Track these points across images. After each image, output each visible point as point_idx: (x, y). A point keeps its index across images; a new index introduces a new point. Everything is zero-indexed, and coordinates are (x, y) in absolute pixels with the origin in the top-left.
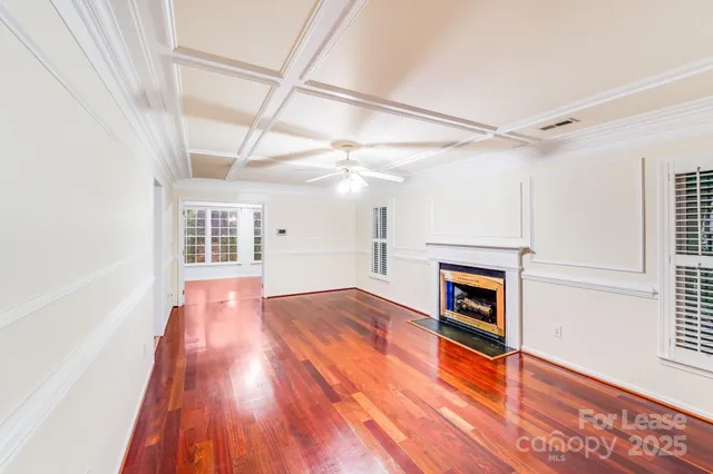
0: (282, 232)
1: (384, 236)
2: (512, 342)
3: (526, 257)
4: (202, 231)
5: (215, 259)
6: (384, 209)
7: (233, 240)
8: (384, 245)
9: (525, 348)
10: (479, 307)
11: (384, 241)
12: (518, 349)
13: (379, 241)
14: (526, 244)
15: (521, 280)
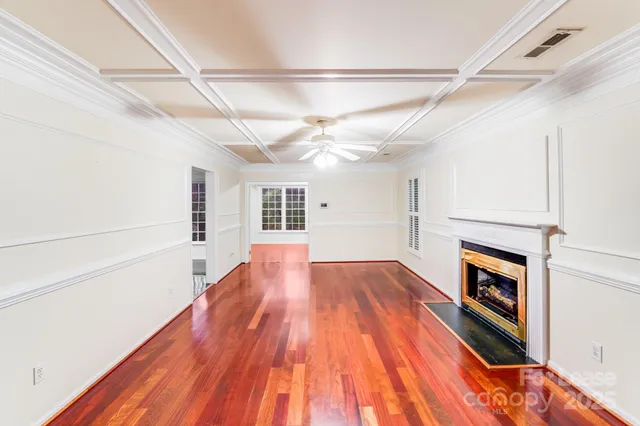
0: (325, 205)
1: (416, 210)
2: (536, 352)
3: (554, 239)
4: (279, 205)
5: (289, 227)
6: (416, 181)
7: (303, 212)
8: (417, 219)
9: (552, 365)
10: (503, 298)
11: (416, 214)
12: (542, 364)
13: (414, 214)
14: (553, 221)
15: (548, 270)
